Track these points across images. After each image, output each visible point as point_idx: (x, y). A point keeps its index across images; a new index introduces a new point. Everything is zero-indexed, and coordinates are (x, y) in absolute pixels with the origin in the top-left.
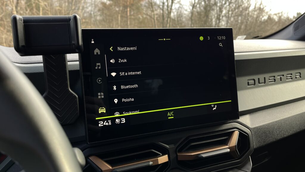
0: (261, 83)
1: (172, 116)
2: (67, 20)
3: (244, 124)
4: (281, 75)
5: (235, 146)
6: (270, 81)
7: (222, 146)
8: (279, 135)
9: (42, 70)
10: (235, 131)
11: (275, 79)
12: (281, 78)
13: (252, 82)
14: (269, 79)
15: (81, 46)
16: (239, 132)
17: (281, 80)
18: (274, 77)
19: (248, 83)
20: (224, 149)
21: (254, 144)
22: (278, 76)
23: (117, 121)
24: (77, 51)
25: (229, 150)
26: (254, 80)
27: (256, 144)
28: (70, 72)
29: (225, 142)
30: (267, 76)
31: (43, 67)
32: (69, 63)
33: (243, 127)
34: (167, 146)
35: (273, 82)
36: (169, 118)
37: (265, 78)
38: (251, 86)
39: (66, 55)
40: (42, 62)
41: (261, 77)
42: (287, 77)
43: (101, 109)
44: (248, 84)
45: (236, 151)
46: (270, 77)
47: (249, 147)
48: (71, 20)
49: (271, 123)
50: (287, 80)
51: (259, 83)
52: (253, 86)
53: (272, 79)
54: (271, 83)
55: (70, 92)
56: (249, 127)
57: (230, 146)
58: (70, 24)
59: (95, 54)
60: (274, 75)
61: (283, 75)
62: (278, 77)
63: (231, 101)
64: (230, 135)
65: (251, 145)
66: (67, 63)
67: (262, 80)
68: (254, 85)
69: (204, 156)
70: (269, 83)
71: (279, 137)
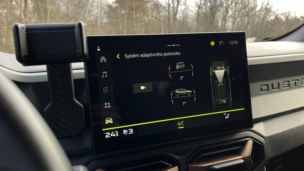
0: (275, 89)
1: (182, 126)
2: (72, 28)
3: (259, 133)
4: (296, 80)
5: (249, 156)
6: (284, 86)
7: (235, 157)
8: (295, 144)
9: (46, 80)
10: (248, 140)
11: (289, 84)
12: (295, 82)
13: (265, 87)
14: (283, 84)
15: (86, 55)
16: (253, 141)
17: (296, 85)
18: (289, 81)
19: (261, 88)
20: (238, 160)
21: (269, 153)
22: (293, 80)
23: (125, 131)
24: (82, 59)
25: (242, 161)
26: (268, 85)
27: (271, 154)
28: (76, 80)
29: (238, 152)
30: (281, 81)
31: (47, 76)
32: (74, 71)
33: (256, 136)
34: (178, 157)
35: (288, 88)
36: (179, 128)
37: (279, 83)
38: (264, 92)
39: (71, 64)
40: (46, 70)
41: (275, 82)
42: (302, 81)
43: (107, 119)
44: (261, 90)
45: (250, 161)
46: (284, 82)
47: (264, 157)
48: (76, 28)
49: (287, 131)
50: (302, 85)
51: (273, 88)
52: (266, 92)
53: (286, 84)
54: (285, 88)
55: (75, 102)
56: (263, 136)
57: (244, 156)
58: (74, 31)
59: (101, 62)
60: (288, 80)
61: (298, 80)
62: (293, 82)
63: (244, 109)
64: (244, 144)
65: (266, 156)
66: (72, 72)
67: (276, 85)
68: (268, 91)
69: (216, 167)
70: (284, 88)
71: (294, 146)
